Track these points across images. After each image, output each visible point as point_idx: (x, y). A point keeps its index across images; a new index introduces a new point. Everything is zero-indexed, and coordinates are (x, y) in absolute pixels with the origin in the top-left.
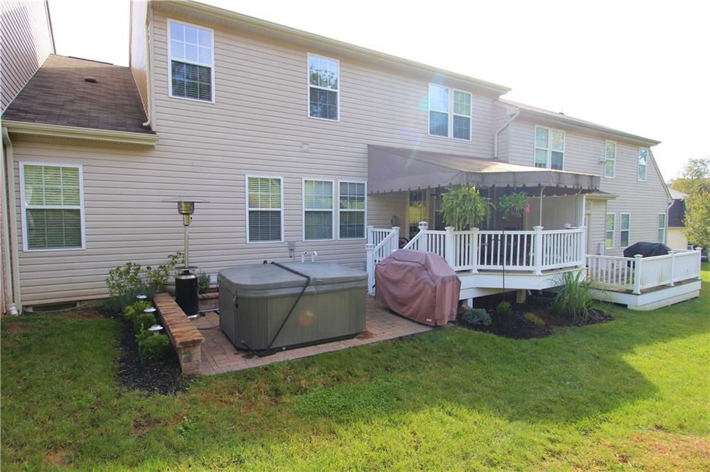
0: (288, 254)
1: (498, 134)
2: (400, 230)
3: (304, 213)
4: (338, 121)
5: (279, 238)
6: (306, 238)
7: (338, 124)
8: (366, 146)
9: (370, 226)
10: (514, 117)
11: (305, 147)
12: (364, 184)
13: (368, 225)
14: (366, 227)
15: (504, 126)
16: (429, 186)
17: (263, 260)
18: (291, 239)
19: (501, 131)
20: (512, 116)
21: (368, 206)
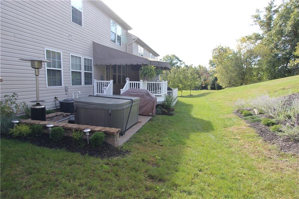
0: (65, 93)
1: (129, 45)
2: (113, 81)
3: (71, 72)
4: (83, 27)
5: (61, 85)
6: (72, 85)
7: (82, 29)
8: (92, 42)
9: (95, 80)
10: (135, 40)
11: (70, 37)
12: (92, 60)
13: (94, 79)
14: (93, 80)
15: (131, 43)
16: (132, 64)
17: (54, 97)
18: (67, 85)
19: (130, 44)
20: (134, 39)
21: (94, 70)
